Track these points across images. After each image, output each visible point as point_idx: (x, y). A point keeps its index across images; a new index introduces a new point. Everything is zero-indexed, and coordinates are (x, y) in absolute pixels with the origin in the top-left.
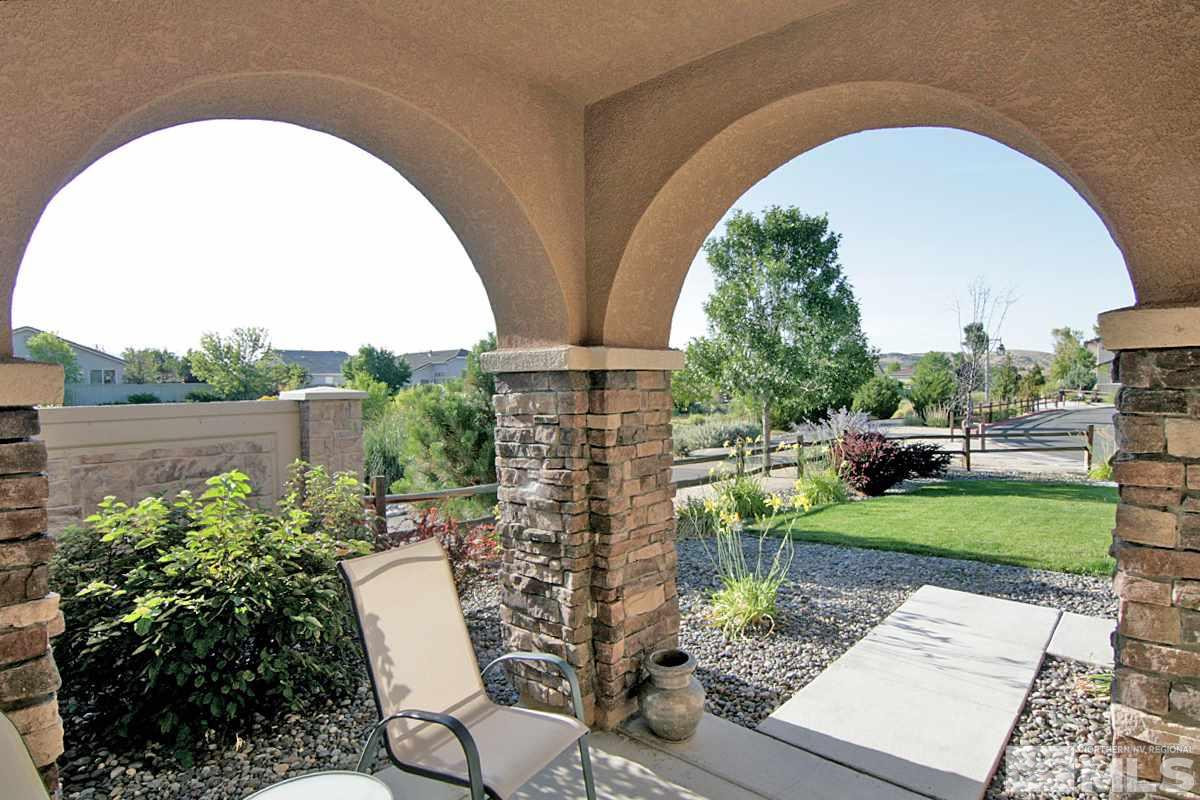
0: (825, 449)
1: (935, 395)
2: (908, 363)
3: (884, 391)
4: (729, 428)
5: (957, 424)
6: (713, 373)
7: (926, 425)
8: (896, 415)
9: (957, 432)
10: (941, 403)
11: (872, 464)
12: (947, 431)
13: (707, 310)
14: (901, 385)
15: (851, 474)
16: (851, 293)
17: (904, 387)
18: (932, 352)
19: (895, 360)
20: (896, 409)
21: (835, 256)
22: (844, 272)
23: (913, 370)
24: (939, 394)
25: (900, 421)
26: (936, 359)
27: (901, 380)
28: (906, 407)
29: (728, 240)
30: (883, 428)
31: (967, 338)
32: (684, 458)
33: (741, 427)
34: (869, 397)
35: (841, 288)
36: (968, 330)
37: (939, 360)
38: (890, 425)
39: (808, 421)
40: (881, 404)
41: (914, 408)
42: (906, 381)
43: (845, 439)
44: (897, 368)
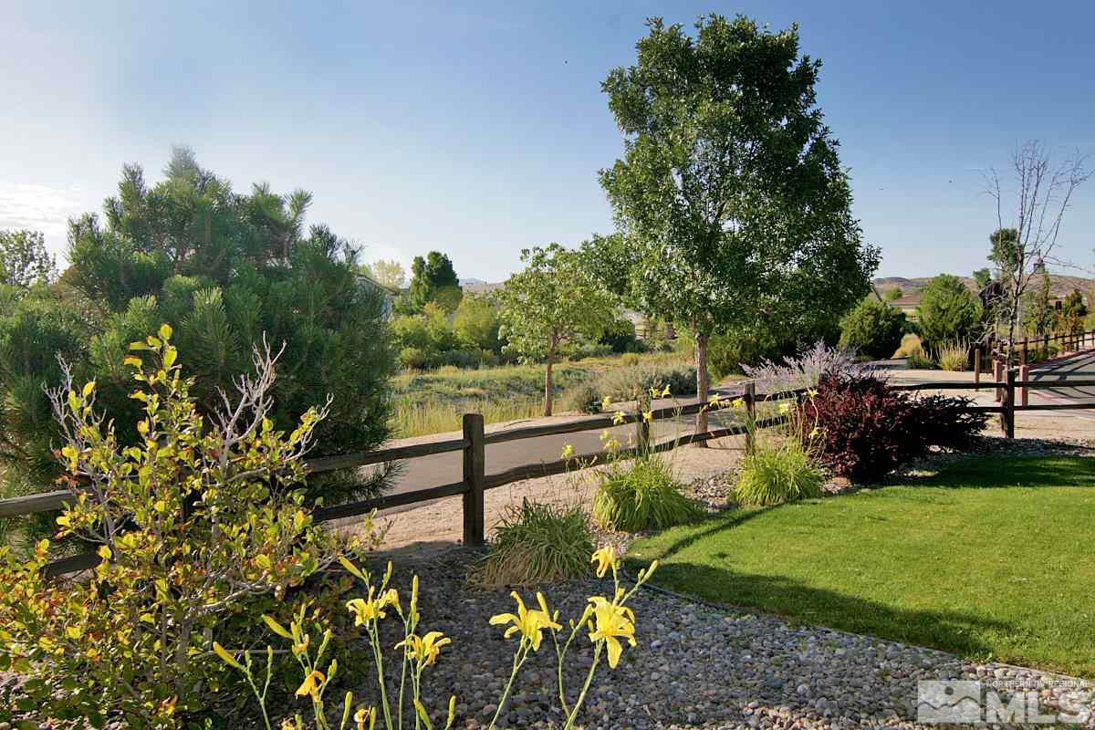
0: (784, 407)
1: (951, 327)
2: (912, 289)
3: (881, 323)
4: (664, 372)
5: (985, 367)
6: (620, 286)
7: (939, 368)
8: (898, 354)
9: (985, 378)
10: (960, 338)
11: (863, 434)
12: (969, 377)
13: (607, 184)
14: (904, 315)
15: (829, 449)
16: (834, 154)
17: (907, 319)
18: (943, 275)
19: (895, 286)
20: (898, 346)
21: (811, 99)
22: (824, 121)
23: (920, 297)
24: (957, 325)
25: (903, 362)
26: (947, 285)
27: (904, 311)
28: (910, 343)
29: (643, 73)
30: (882, 372)
31: (995, 250)
32: (592, 417)
33: (681, 370)
34: (862, 329)
35: (819, 147)
36: (994, 239)
37: (952, 285)
38: (890, 367)
39: (768, 362)
40: (877, 338)
41: (922, 345)
42: (909, 311)
43: (819, 391)
44: (898, 295)
